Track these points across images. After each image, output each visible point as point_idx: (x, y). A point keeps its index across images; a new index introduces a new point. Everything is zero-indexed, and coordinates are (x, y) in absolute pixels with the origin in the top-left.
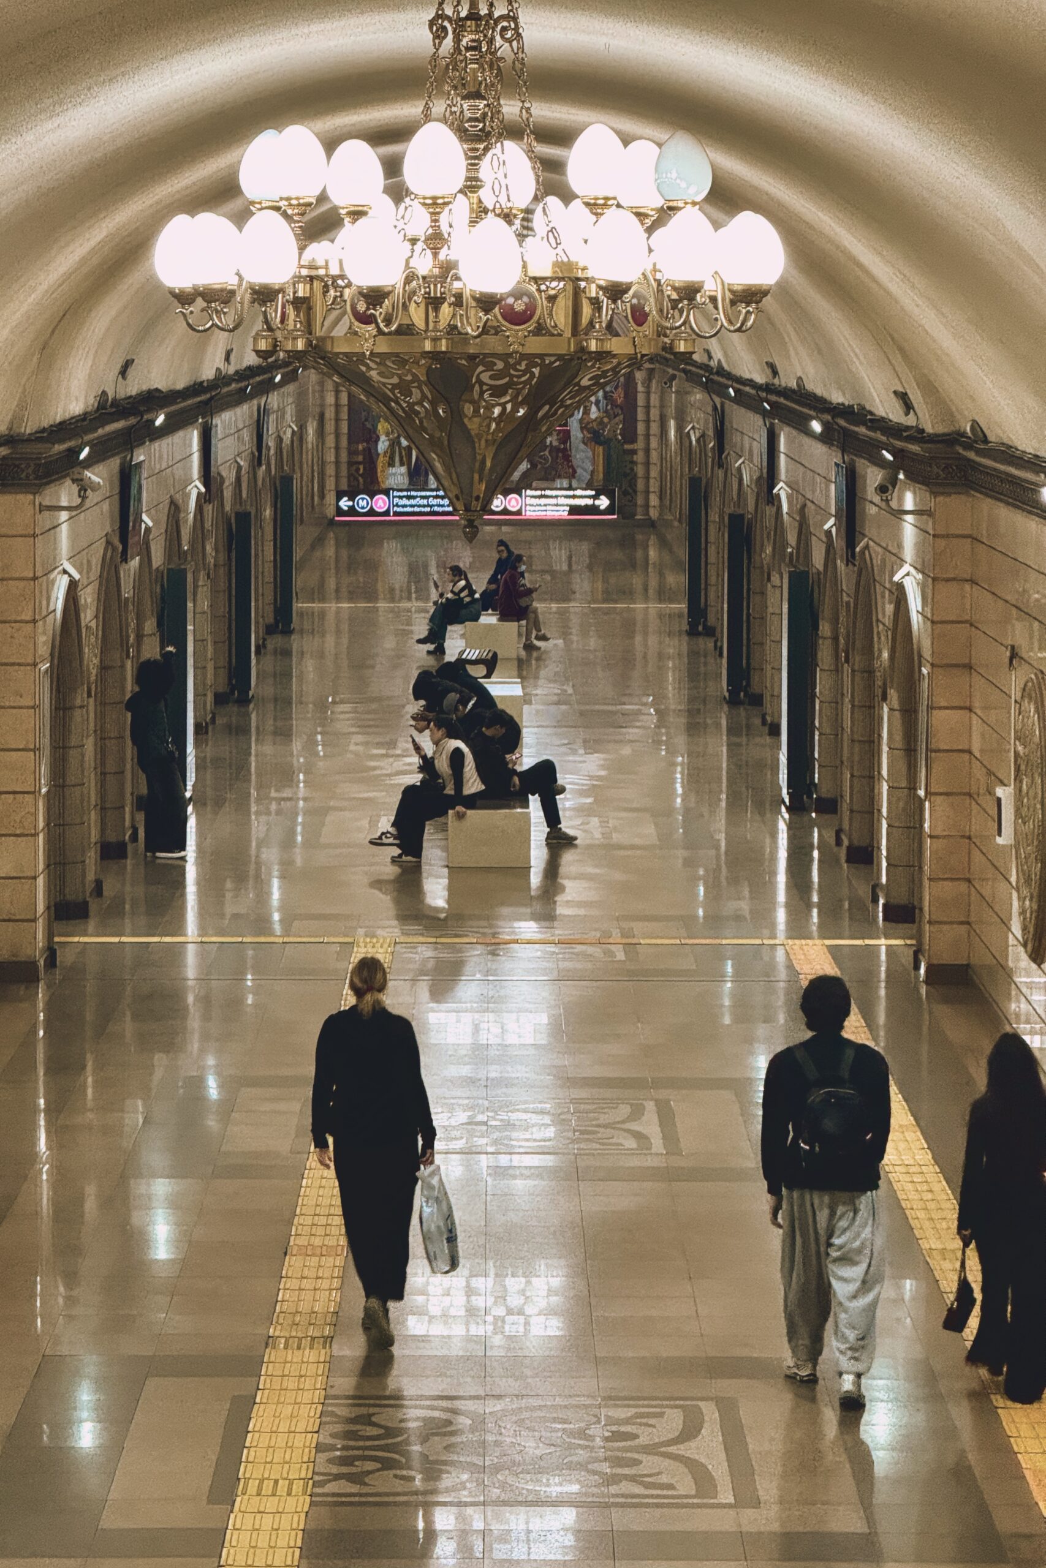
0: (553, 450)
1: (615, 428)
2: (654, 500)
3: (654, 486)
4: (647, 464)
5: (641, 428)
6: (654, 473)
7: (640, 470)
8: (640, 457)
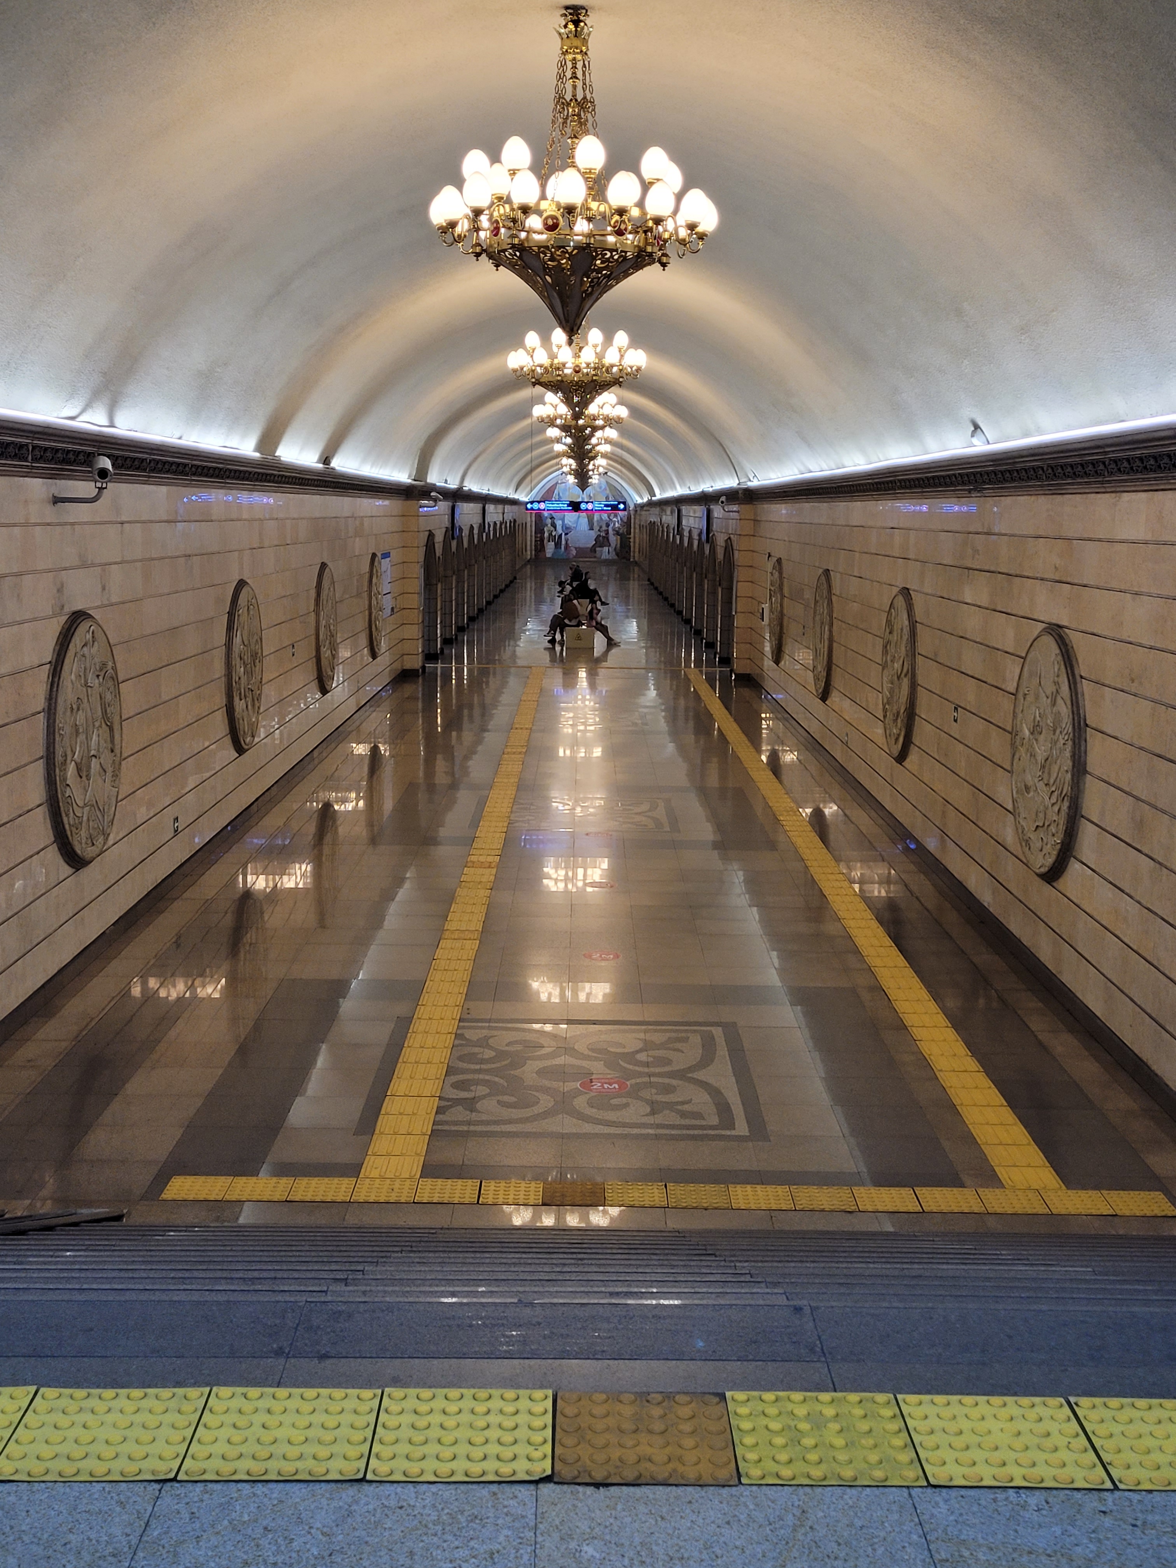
0: (603, 537)
1: (623, 530)
2: (637, 554)
3: (637, 550)
4: (634, 542)
5: (632, 530)
6: (637, 545)
7: (632, 544)
8: (632, 540)
